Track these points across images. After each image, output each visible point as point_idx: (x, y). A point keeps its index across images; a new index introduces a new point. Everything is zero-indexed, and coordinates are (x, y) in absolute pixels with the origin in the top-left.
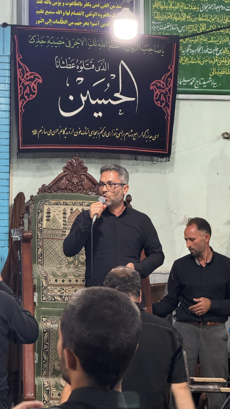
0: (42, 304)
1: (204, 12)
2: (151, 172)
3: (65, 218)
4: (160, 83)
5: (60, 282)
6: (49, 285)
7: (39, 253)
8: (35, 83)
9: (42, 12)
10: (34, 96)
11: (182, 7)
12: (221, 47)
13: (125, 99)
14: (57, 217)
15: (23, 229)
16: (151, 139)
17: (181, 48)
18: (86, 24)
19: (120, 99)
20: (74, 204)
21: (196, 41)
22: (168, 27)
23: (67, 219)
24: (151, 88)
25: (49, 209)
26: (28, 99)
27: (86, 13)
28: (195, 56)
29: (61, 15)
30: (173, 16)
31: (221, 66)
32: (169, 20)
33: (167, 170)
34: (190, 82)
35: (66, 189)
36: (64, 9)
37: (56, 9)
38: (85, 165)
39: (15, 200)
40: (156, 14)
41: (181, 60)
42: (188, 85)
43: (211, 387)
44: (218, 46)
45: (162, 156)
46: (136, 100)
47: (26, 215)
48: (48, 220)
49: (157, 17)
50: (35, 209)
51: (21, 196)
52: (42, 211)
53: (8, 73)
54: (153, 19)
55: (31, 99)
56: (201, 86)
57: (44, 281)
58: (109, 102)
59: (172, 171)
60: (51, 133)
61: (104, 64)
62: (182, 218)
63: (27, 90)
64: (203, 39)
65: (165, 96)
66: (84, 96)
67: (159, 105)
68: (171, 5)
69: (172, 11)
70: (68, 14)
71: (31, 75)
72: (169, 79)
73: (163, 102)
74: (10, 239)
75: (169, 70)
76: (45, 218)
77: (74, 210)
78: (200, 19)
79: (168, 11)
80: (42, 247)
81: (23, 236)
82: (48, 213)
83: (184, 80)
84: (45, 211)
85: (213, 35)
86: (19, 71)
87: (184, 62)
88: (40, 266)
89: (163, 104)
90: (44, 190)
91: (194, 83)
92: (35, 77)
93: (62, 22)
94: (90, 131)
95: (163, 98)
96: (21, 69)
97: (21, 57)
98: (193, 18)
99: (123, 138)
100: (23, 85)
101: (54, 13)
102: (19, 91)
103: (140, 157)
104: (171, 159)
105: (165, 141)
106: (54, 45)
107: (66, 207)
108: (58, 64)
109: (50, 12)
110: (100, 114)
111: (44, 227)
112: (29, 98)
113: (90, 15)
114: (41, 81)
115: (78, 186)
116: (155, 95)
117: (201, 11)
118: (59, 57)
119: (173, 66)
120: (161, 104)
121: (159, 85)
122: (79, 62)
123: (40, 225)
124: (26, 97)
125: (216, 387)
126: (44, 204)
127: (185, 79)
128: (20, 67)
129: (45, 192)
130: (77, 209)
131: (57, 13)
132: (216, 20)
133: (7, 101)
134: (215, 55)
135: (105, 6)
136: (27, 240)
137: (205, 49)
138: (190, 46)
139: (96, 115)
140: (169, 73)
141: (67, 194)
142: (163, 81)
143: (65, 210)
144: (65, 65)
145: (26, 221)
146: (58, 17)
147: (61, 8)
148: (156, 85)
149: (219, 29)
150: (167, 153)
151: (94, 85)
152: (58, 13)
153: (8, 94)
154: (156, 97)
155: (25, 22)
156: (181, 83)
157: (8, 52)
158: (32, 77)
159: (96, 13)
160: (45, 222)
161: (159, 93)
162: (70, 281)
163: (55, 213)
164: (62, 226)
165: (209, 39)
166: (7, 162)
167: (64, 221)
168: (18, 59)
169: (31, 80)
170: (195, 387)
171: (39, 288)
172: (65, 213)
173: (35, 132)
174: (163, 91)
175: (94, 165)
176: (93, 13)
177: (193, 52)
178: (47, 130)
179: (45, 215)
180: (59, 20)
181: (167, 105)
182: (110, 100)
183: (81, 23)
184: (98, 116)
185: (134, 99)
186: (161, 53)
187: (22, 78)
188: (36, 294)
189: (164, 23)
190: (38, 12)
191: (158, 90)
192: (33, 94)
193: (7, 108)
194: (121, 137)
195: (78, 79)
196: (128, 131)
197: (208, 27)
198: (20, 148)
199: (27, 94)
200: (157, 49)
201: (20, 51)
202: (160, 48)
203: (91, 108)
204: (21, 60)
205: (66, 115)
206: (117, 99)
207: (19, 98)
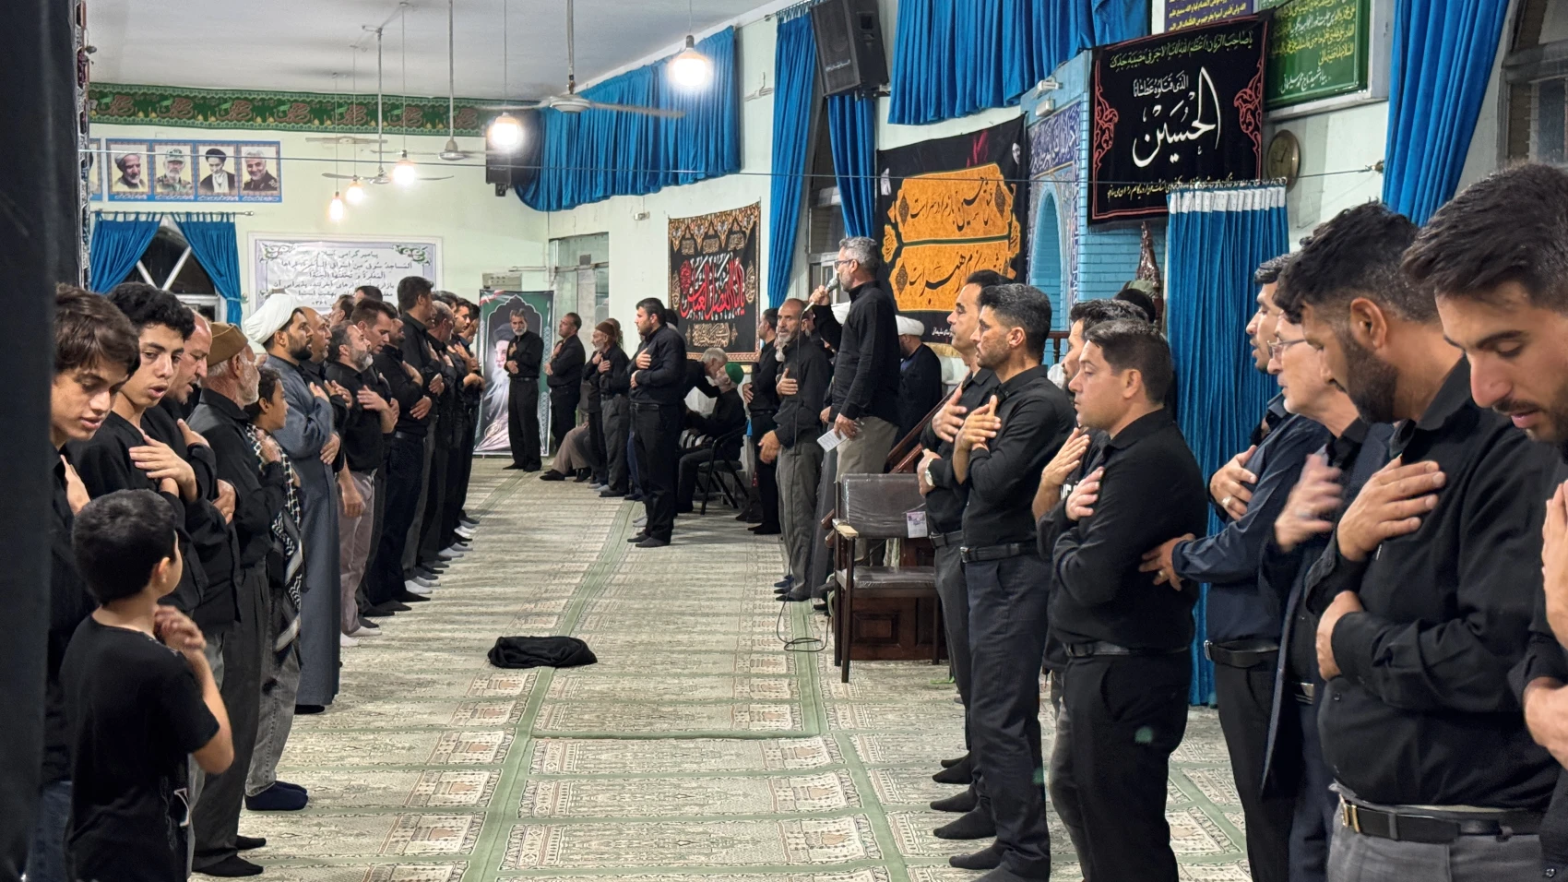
4: (1246, 93)
8: (1113, 124)
10: (1112, 143)
13: (1204, 128)
17: (1289, 26)
19: (1199, 129)
24: (1236, 104)
26: (1106, 149)
28: (1304, 35)
31: (1332, 43)
34: (1297, 83)
36: (1192, 2)
44: (1330, 9)
46: (1217, 127)
55: (1110, 147)
56: (1309, 87)
58: (1187, 138)
60: (1119, 194)
61: (1183, 78)
63: (1106, 136)
64: (1314, 2)
65: (1253, 114)
66: (1161, 132)
67: (1245, 131)
70: (1196, 8)
71: (1110, 113)
72: (1259, 84)
73: (1250, 124)
75: (1258, 69)
83: (1291, 81)
86: (1097, 109)
87: (1292, 49)
89: (1251, 128)
91: (1301, 83)
94: (1167, 185)
95: (1249, 117)
96: (1100, 107)
97: (1102, 90)
100: (1101, 129)
102: (1095, 138)
106: (1134, 64)
108: (1136, 91)
110: (1176, 157)
112: (1108, 145)
113: (1215, 2)
114: (1117, 120)
118: (1138, 81)
119: (1263, 62)
120: (1247, 129)
121: (1245, 96)
122: (1157, 82)
124: (1105, 145)
127: (1293, 79)
128: (1099, 104)
133: (1087, 154)
134: (1326, 27)
137: (1315, 18)
138: (1299, 19)
139: (1172, 159)
140: (1258, 76)
142: (1251, 89)
144: (1143, 91)
146: (1187, 17)
147: (1189, 2)
148: (1242, 98)
151: (1172, 113)
152: (1188, 9)
153: (1087, 144)
154: (1242, 117)
156: (1287, 87)
158: (1111, 116)
161: (1245, 112)
168: (1097, 93)
169: (1110, 120)
174: (1250, 106)
177: (1302, 27)
181: (1256, 128)
182: (1188, 134)
184: (1175, 161)
185: (1212, 127)
186: (1248, 44)
187: (1101, 119)
191: (1244, 106)
192: (1112, 139)
195: (1156, 108)
196: (1206, 177)
198: (1094, 218)
199: (1106, 141)
200: (1243, 39)
201: (1102, 83)
202: (1247, 35)
203: (1168, 149)
204: (1101, 94)
205: (1141, 163)
206: (1195, 130)
207: (1097, 148)
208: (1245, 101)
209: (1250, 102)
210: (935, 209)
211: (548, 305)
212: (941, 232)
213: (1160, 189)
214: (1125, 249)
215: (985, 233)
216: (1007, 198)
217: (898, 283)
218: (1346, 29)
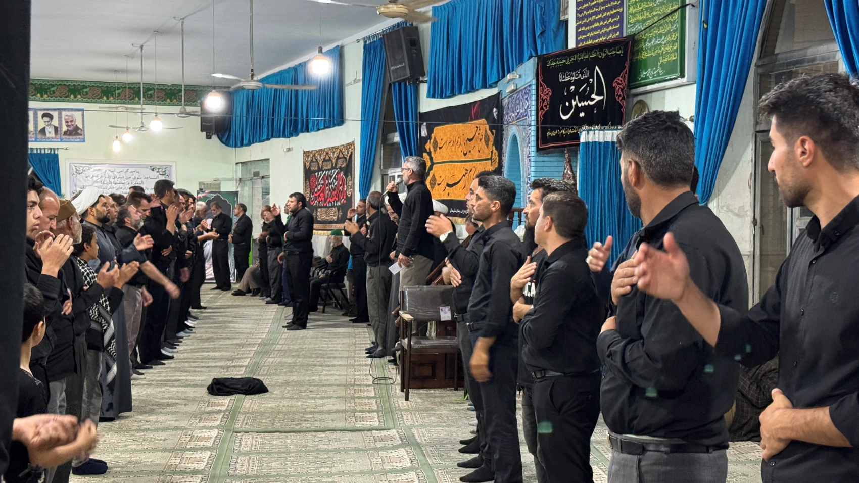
4: (619, 80)
8: (549, 96)
9: (580, 37)
11: (644, 6)
13: (598, 98)
17: (643, 44)
18: (600, 39)
19: (595, 99)
21: (651, 34)
22: (637, 27)
24: (614, 85)
28: (650, 49)
29: (589, 37)
30: (639, 16)
31: (665, 54)
32: (637, 21)
36: (590, 31)
37: (587, 32)
40: (630, 18)
42: (646, 77)
44: (664, 35)
46: (604, 98)
49: (631, 21)
53: (535, 92)
54: (629, 23)
55: (548, 109)
56: (654, 76)
58: (589, 104)
60: (553, 134)
61: (586, 72)
63: (545, 103)
64: (656, 31)
65: (622, 90)
66: (574, 101)
68: (638, 7)
70: (592, 34)
71: (547, 90)
72: (626, 75)
75: (626, 66)
78: (654, 13)
79: (636, 13)
83: (644, 73)
87: (644, 56)
91: (649, 74)
92: (549, 92)
94: (578, 129)
95: (620, 93)
96: (542, 88)
97: (543, 78)
98: (650, 13)
100: (542, 99)
102: (540, 104)
106: (560, 64)
108: (560, 78)
109: (584, 37)
113: (602, 31)
114: (551, 94)
116: (616, 91)
117: (655, 5)
118: (562, 73)
119: (628, 63)
120: (620, 99)
122: (572, 74)
124: (545, 108)
131: (587, 35)
132: (664, 10)
133: (535, 112)
134: (662, 45)
135: (609, 21)
137: (656, 40)
138: (648, 40)
140: (625, 70)
142: (622, 77)
144: (564, 79)
148: (617, 82)
151: (580, 91)
153: (535, 107)
168: (540, 80)
169: (547, 94)
173: (547, 134)
174: (621, 87)
176: (604, 29)
177: (650, 45)
180: (588, 41)
181: (623, 98)
182: (589, 101)
184: (582, 116)
186: (621, 53)
187: (543, 94)
189: (634, 24)
191: (618, 87)
192: (548, 105)
195: (571, 88)
198: (540, 147)
199: (545, 106)
200: (618, 51)
201: (543, 74)
202: (620, 49)
203: (578, 110)
204: (542, 80)
205: (564, 118)
206: (593, 99)
207: (541, 109)
208: (618, 84)
209: (621, 84)
210: (451, 144)
211: (236, 199)
212: (454, 156)
213: (575, 131)
214: (555, 164)
215: (479, 157)
216: (490, 138)
217: (431, 184)
218: (673, 45)
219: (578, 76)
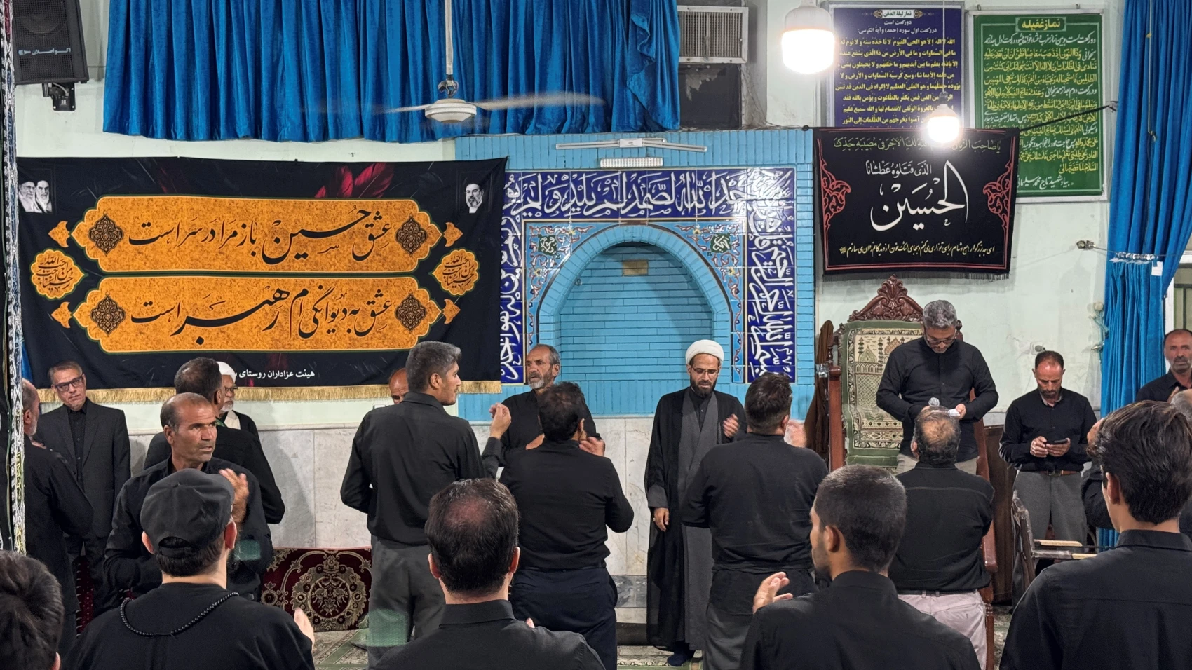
0: (854, 451)
1: (1051, 97)
2: (987, 292)
3: (881, 349)
4: (995, 185)
5: (875, 425)
6: (862, 429)
7: (851, 391)
8: (843, 193)
9: (850, 109)
10: (842, 208)
11: (1022, 92)
12: (1072, 138)
13: (952, 206)
14: (871, 348)
15: (832, 364)
16: (985, 253)
17: (1022, 142)
18: (904, 120)
19: (945, 207)
20: (892, 333)
21: (1041, 132)
22: (1005, 117)
23: (883, 351)
24: (985, 192)
25: (861, 339)
26: (834, 213)
27: (904, 108)
28: (1040, 151)
29: (873, 113)
30: (1011, 105)
31: (1074, 161)
32: (1006, 110)
33: (1006, 288)
34: (1033, 183)
35: (882, 315)
36: (876, 104)
37: (868, 104)
38: (905, 286)
39: (821, 330)
40: (990, 104)
41: (1022, 157)
42: (1031, 186)
43: (1061, 553)
44: (1069, 137)
45: (999, 272)
46: (965, 207)
47: (835, 347)
48: (861, 352)
49: (991, 107)
50: (845, 340)
51: (828, 325)
52: (854, 342)
53: (810, 183)
54: (986, 109)
55: (838, 212)
56: (1049, 187)
57: (855, 424)
58: (932, 212)
59: (1012, 289)
60: (862, 251)
61: (925, 166)
62: (1027, 346)
63: (834, 202)
64: (1050, 130)
65: (1002, 200)
66: (902, 204)
67: (994, 212)
68: (1008, 92)
69: (1010, 98)
70: (881, 110)
71: (837, 184)
72: (1007, 180)
73: (999, 207)
74: (816, 376)
75: (1007, 169)
76: (857, 350)
77: (892, 339)
78: (1046, 106)
79: (1004, 99)
80: (854, 384)
81: (830, 373)
82: (861, 344)
83: (1026, 181)
84: (857, 342)
85: (1063, 123)
86: (823, 180)
87: (1026, 158)
88: (852, 406)
89: (1000, 211)
90: (855, 317)
91: (1039, 184)
92: (842, 186)
93: (874, 120)
94: (910, 247)
95: (999, 203)
96: (825, 178)
97: (826, 164)
98: (1036, 105)
99: (950, 252)
100: (828, 196)
101: (864, 110)
102: (824, 204)
103: (971, 275)
104: (1010, 276)
105: (1002, 255)
106: (864, 148)
107: (882, 336)
108: (869, 169)
109: (860, 110)
110: (922, 226)
111: (856, 360)
112: (835, 210)
113: (908, 109)
114: (849, 191)
115: (897, 311)
116: (989, 200)
117: (1047, 96)
118: (871, 162)
119: (1012, 165)
120: (997, 211)
121: (994, 187)
122: (895, 166)
123: (851, 359)
124: (832, 210)
125: (1067, 553)
126: (856, 333)
127: (1028, 179)
128: (824, 175)
129: (857, 319)
130: (896, 339)
131: (868, 110)
132: (1066, 106)
133: (811, 215)
134: (1065, 149)
135: (927, 98)
136: (835, 377)
137: (1052, 141)
138: (1033, 139)
139: (916, 227)
140: (1006, 174)
141: (883, 321)
142: (1000, 182)
143: (880, 340)
144: (878, 170)
145: (835, 354)
146: (870, 115)
147: (873, 104)
148: (991, 188)
149: (1070, 117)
150: (1005, 268)
151: (914, 192)
152: (870, 109)
153: (810, 207)
154: (991, 202)
155: (831, 123)
156: (1022, 184)
157: (810, 159)
158: (839, 186)
159: (915, 107)
160: (857, 354)
161: (994, 198)
162: (887, 424)
163: (869, 344)
164: (878, 359)
165: (1058, 130)
166: (811, 287)
167: (880, 353)
168: (822, 167)
169: (838, 190)
170: (1041, 553)
171: (851, 433)
172: (880, 344)
173: (843, 250)
174: (999, 195)
175: (917, 285)
176: (912, 107)
177: (1037, 145)
178: (858, 247)
179: (857, 346)
180: (870, 118)
181: (1004, 211)
182: (933, 209)
183: (897, 120)
184: (920, 229)
185: (962, 206)
186: (997, 150)
187: (827, 188)
188: (847, 440)
189: (1000, 113)
190: (845, 110)
191: (992, 194)
192: (841, 206)
193: (811, 223)
194: (947, 252)
195: (894, 186)
196: (956, 243)
197: (1056, 115)
198: (827, 269)
199: (833, 207)
200: (991, 146)
201: (824, 157)
202: (995, 144)
203: (910, 219)
204: (827, 168)
205: (880, 228)
206: (941, 207)
207: (826, 211)
208: (994, 191)
209: (998, 192)
216: (431, 236)
218: (1089, 152)
219: (909, 169)
